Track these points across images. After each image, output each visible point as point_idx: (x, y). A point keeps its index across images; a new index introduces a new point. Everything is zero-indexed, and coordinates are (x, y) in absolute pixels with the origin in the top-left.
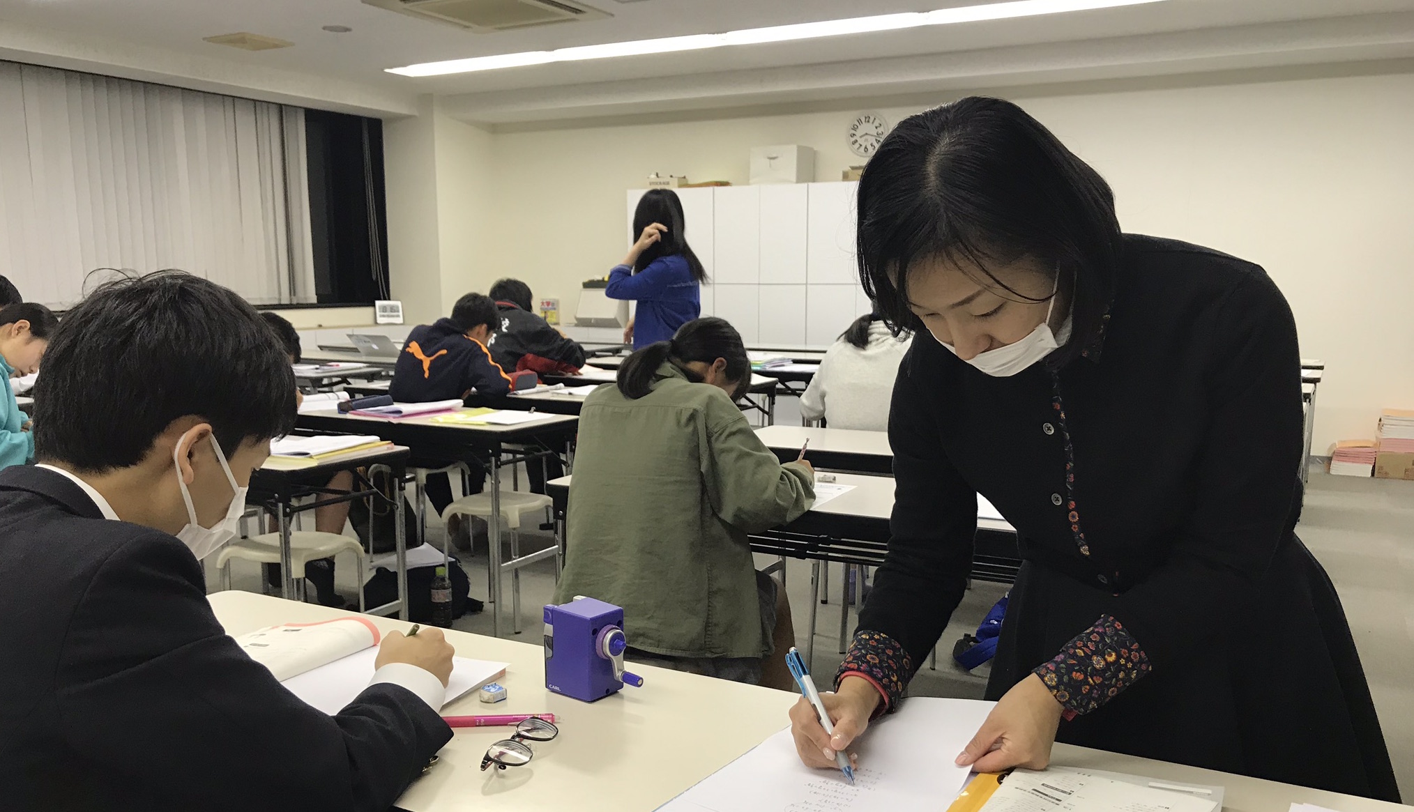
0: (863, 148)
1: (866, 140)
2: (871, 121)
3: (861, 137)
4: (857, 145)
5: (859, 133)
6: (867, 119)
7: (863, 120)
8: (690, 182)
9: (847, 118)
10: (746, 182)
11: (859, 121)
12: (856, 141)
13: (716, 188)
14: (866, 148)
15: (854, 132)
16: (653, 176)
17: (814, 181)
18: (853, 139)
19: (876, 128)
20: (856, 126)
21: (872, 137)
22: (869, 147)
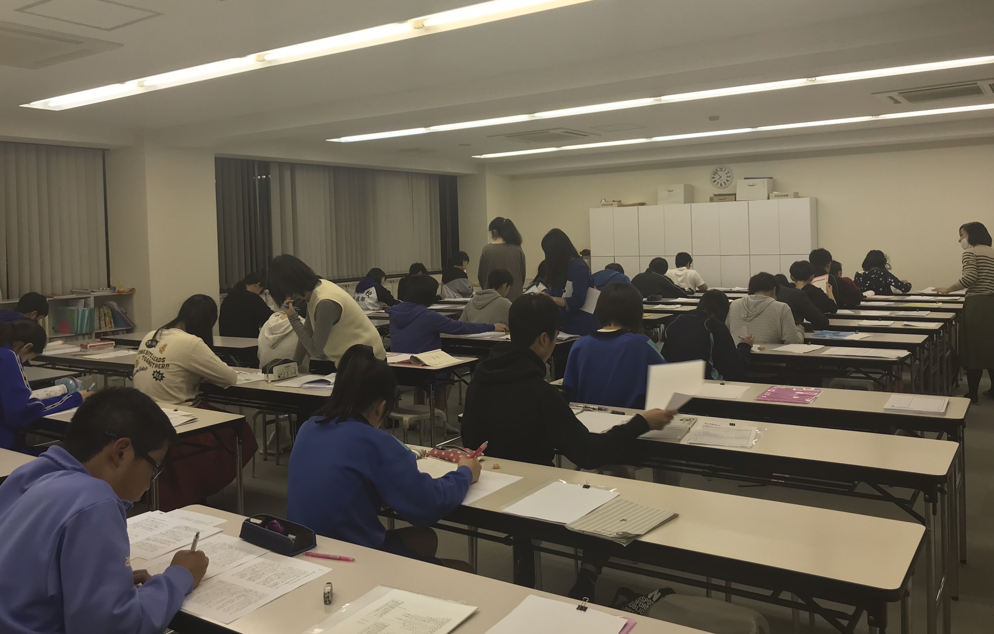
0: (719, 184)
1: (721, 180)
2: (723, 170)
3: (718, 179)
4: (716, 183)
5: (717, 176)
6: (721, 169)
7: (719, 170)
8: (624, 202)
9: (709, 170)
10: (656, 203)
11: (716, 170)
12: (715, 181)
13: (639, 206)
14: (721, 184)
15: (713, 176)
16: (603, 201)
17: (693, 202)
18: (713, 180)
19: (726, 174)
20: (715, 173)
21: (724, 178)
22: (723, 183)
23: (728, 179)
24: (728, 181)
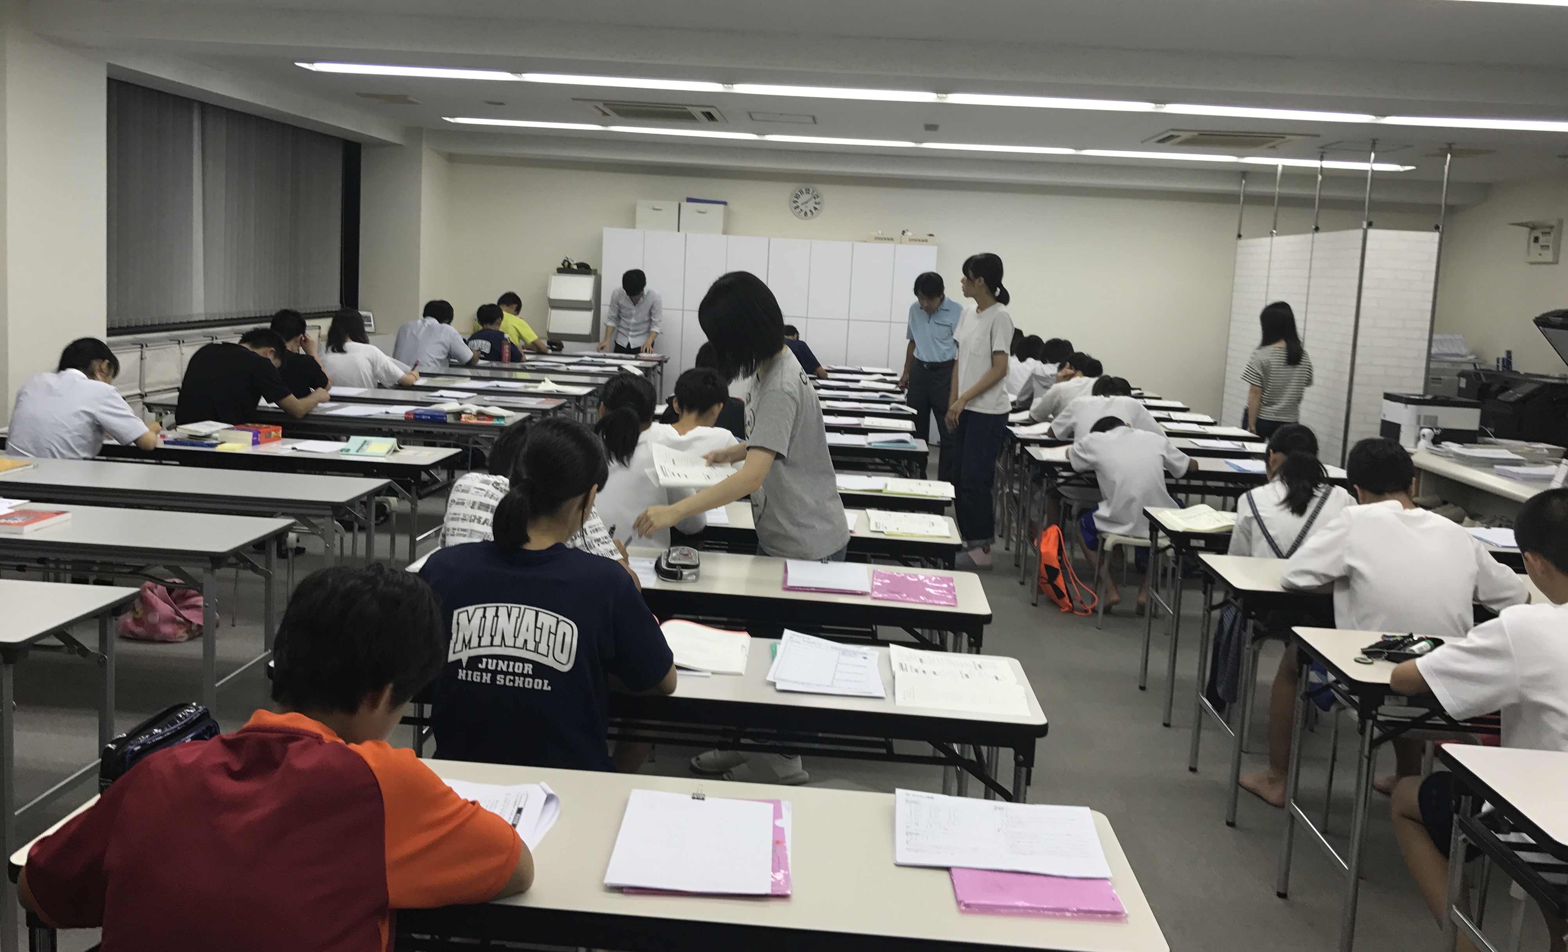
0: (803, 214)
1: (806, 207)
2: (811, 191)
3: (802, 204)
4: (798, 210)
5: (801, 200)
6: (808, 191)
7: (804, 191)
9: (791, 188)
11: (801, 192)
12: (798, 207)
14: (805, 213)
15: (796, 199)
17: (771, 236)
18: (795, 205)
19: (815, 198)
20: (797, 197)
21: (811, 205)
22: (809, 213)
23: (817, 206)
24: (815, 209)
